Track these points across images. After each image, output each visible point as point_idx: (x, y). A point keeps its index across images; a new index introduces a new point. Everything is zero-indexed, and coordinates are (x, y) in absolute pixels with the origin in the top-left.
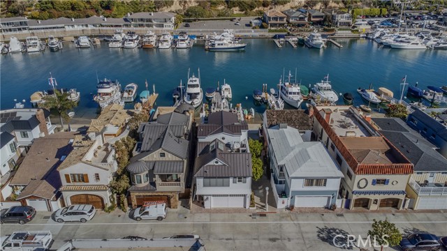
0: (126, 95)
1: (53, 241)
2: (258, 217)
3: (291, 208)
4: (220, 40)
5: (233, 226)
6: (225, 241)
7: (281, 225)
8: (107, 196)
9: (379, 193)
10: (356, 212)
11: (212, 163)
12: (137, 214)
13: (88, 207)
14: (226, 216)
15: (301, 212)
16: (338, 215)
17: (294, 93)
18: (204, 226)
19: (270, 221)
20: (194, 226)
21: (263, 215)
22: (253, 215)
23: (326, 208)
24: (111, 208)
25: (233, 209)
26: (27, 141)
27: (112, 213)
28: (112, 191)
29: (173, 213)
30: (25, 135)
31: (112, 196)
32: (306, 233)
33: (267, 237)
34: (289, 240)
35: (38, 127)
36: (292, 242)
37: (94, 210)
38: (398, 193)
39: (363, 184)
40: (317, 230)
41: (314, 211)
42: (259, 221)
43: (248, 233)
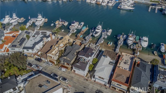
0: (79, 26)
1: (42, 69)
2: (85, 80)
3: (95, 81)
4: (124, 5)
5: (78, 80)
6: (74, 83)
7: (89, 84)
8: (55, 62)
9: (118, 87)
10: (111, 89)
11: (77, 64)
12: (60, 69)
13: (51, 63)
14: (78, 77)
15: (97, 83)
16: (106, 88)
17: (130, 40)
18: (72, 77)
19: (87, 82)
20: (70, 76)
21: (87, 80)
22: (85, 79)
23: (104, 85)
24: (56, 65)
25: (81, 75)
26: (47, 40)
27: (56, 66)
28: (56, 61)
29: (68, 71)
30: (47, 39)
31: (57, 62)
32: (94, 89)
33: (84, 86)
34: (88, 89)
35: (50, 37)
36: (88, 90)
37: (52, 65)
38: (124, 90)
39: (114, 83)
40: (97, 89)
41: (100, 84)
42: (85, 81)
43: (80, 83)
